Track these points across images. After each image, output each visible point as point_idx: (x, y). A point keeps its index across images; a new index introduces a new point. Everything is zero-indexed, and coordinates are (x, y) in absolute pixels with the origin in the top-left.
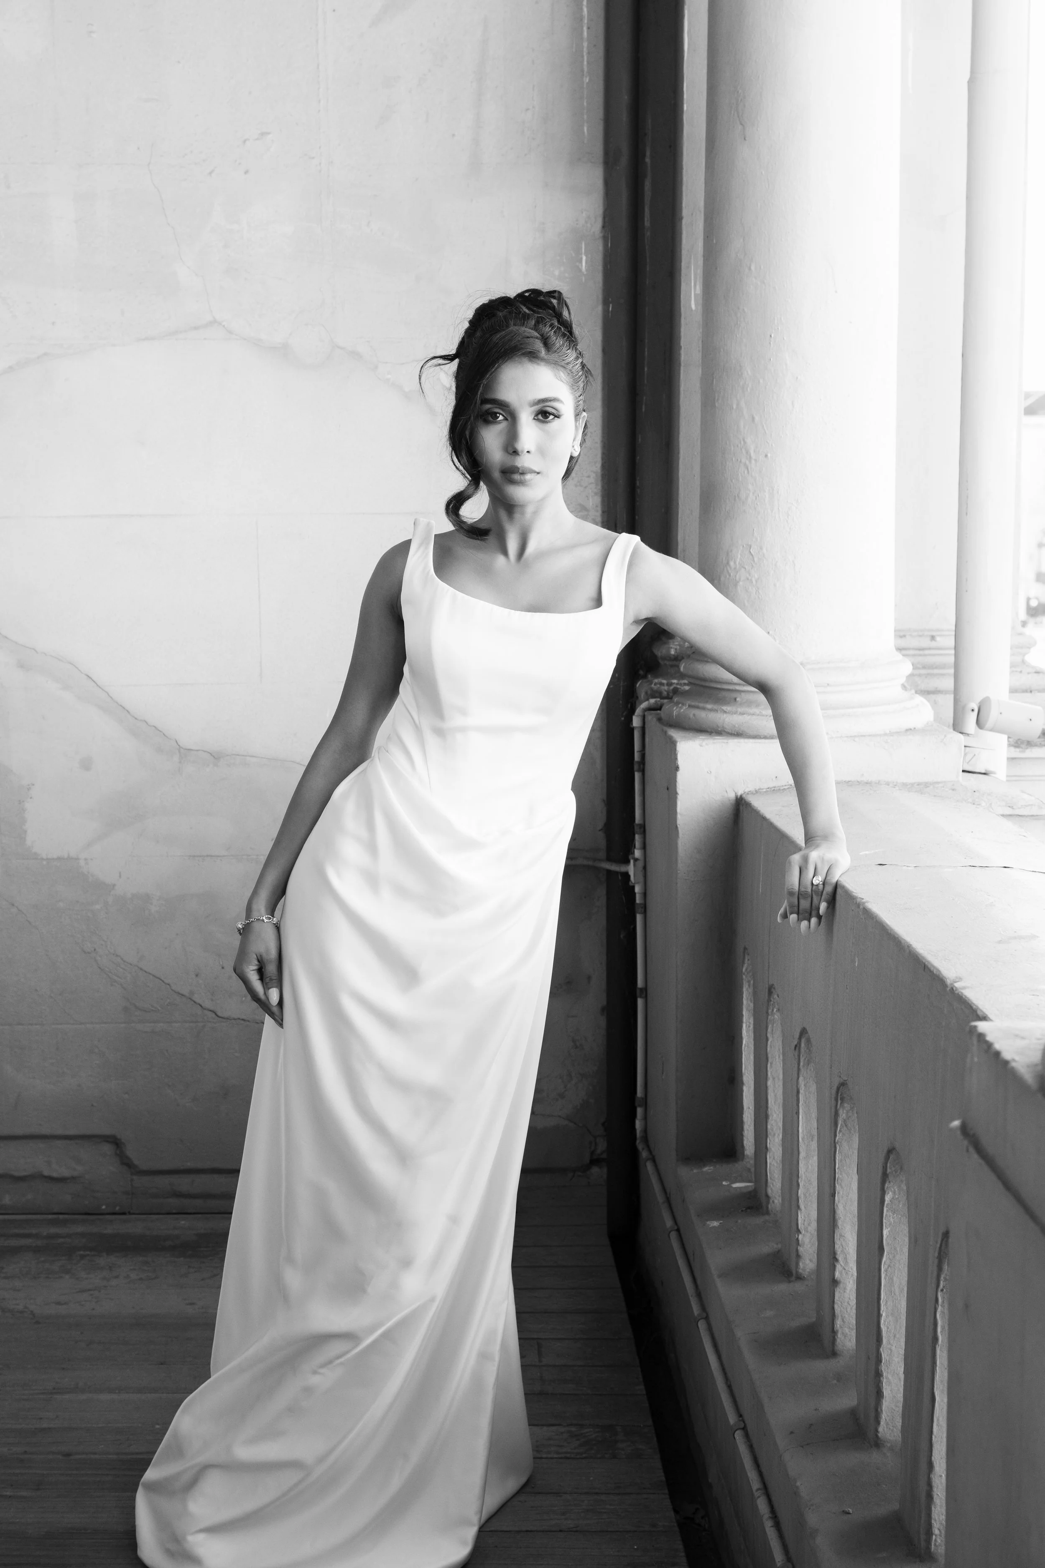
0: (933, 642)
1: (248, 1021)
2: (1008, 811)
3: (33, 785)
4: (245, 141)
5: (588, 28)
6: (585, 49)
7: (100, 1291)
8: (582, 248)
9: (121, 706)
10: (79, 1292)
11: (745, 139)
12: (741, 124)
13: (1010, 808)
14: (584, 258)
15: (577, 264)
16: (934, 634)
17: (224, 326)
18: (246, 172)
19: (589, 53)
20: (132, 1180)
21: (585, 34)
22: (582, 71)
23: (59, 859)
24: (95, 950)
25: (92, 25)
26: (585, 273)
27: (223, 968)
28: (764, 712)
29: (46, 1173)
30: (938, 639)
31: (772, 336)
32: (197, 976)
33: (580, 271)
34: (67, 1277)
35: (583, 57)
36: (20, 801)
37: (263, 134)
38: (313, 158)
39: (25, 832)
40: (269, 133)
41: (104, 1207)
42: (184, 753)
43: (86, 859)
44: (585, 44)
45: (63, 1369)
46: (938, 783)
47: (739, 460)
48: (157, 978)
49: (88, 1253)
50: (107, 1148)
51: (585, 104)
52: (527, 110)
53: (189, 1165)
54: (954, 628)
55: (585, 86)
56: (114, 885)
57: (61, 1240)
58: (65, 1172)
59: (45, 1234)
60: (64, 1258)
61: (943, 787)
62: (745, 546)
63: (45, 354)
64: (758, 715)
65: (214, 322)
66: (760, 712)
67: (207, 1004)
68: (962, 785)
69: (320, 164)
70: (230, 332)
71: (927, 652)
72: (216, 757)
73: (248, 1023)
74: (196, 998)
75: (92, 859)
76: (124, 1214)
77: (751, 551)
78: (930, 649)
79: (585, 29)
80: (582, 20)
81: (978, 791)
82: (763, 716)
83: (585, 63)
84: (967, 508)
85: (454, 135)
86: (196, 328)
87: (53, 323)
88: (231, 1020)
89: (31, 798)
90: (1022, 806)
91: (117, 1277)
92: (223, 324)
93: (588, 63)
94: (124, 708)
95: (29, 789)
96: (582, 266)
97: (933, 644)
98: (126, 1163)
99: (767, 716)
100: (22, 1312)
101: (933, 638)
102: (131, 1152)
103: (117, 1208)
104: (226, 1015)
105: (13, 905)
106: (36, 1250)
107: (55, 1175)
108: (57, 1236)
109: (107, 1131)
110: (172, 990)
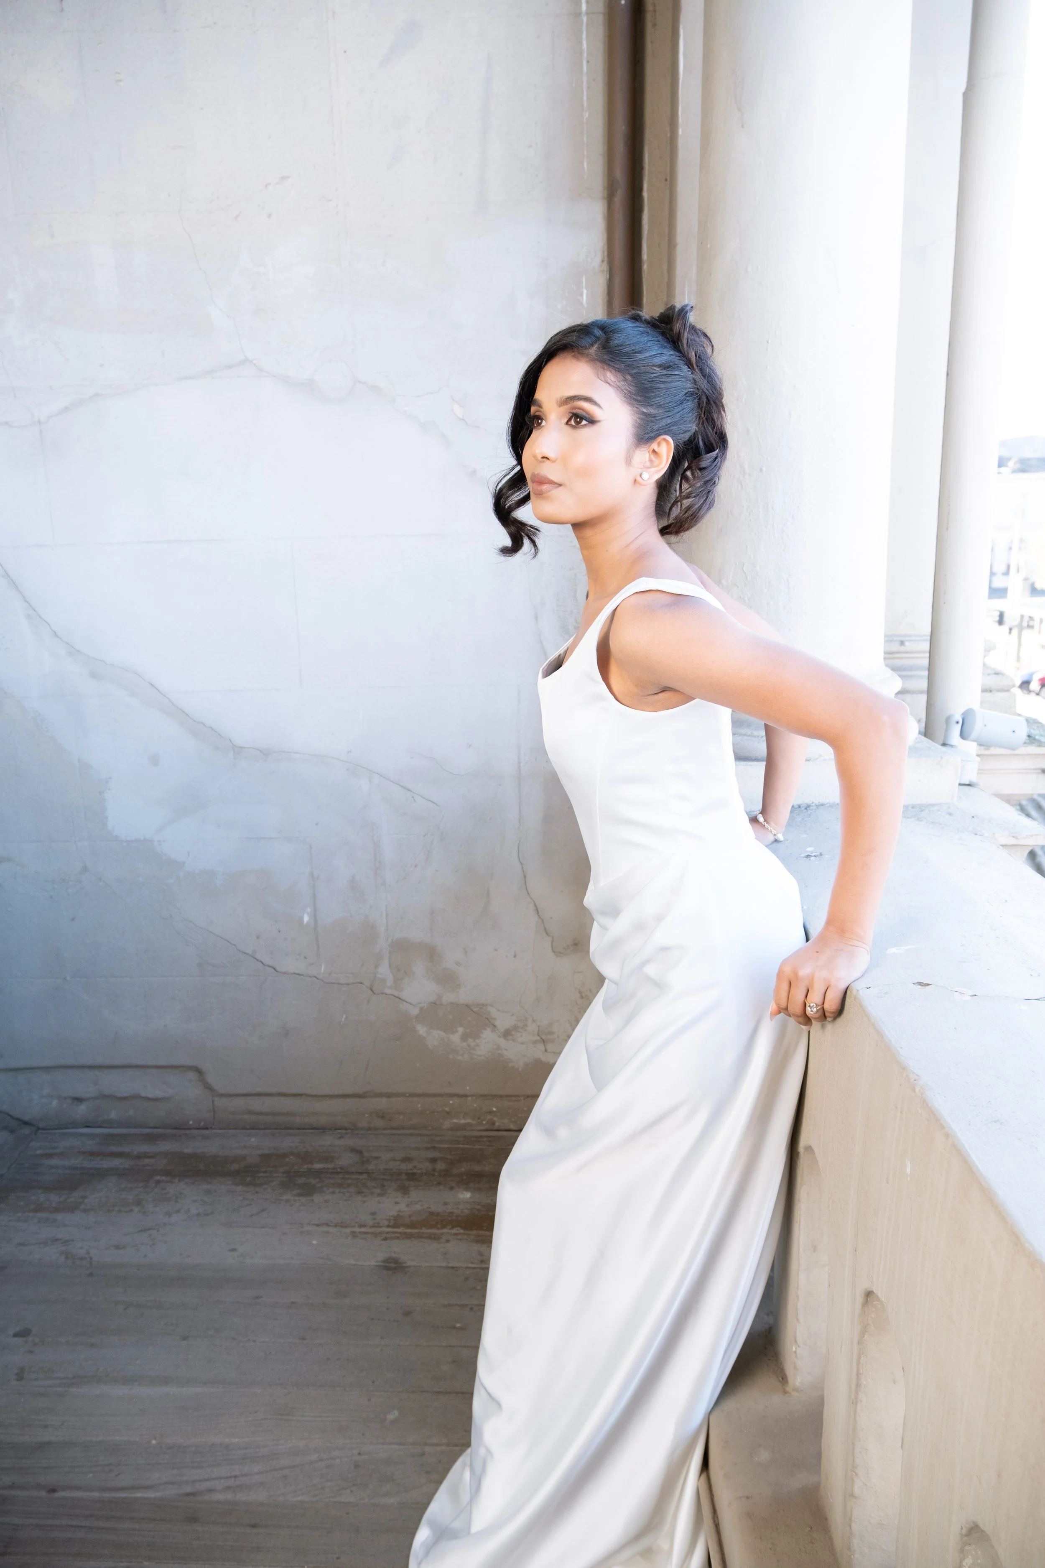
0: (903, 647)
1: (302, 975)
2: (1012, 841)
3: (110, 778)
4: (266, 186)
5: (588, 62)
6: (585, 84)
7: (158, 1231)
8: (583, 282)
9: (181, 709)
10: (141, 1231)
11: (743, 126)
12: (739, 110)
13: (1013, 838)
14: (585, 291)
15: (579, 297)
16: (903, 639)
17: (255, 364)
18: (269, 216)
19: (588, 88)
20: (213, 1101)
21: (585, 68)
22: (582, 106)
23: (136, 840)
24: (171, 917)
25: (119, 73)
26: (586, 306)
27: (279, 931)
28: (756, 733)
29: (143, 1094)
30: (907, 644)
31: (770, 342)
32: (258, 937)
33: (581, 304)
34: (136, 1210)
35: (582, 91)
36: (100, 792)
37: (284, 178)
38: (330, 200)
39: (107, 818)
40: (288, 177)
41: (191, 1122)
42: (238, 750)
43: (159, 841)
44: (585, 79)
45: (92, 1345)
46: (933, 805)
47: (732, 475)
48: (224, 939)
49: (163, 1178)
50: (192, 1075)
51: (585, 139)
52: (530, 147)
53: (259, 1090)
54: (929, 634)
55: (585, 121)
56: (184, 863)
57: (147, 1161)
58: (158, 1094)
59: (135, 1153)
60: (140, 1185)
61: (939, 810)
62: (737, 564)
63: (97, 395)
64: (749, 736)
65: (245, 361)
66: (752, 733)
67: (267, 961)
68: (958, 808)
69: (337, 206)
70: (261, 370)
71: (895, 655)
72: (265, 754)
73: (302, 977)
74: (258, 956)
75: (164, 841)
76: (207, 1128)
77: (744, 568)
78: (899, 653)
79: (585, 63)
80: (581, 53)
81: (976, 816)
82: (755, 736)
83: (585, 98)
84: (948, 523)
85: (461, 174)
86: (230, 367)
87: (102, 365)
88: (288, 974)
89: (109, 789)
90: (1027, 836)
91: (178, 1211)
92: (254, 362)
93: (588, 98)
94: (183, 712)
95: (107, 782)
96: (583, 299)
97: (902, 648)
98: (208, 1087)
99: (758, 737)
100: (82, 1259)
101: (902, 643)
102: (211, 1079)
103: (202, 1124)
104: (284, 970)
105: (100, 879)
106: (121, 1174)
107: (150, 1096)
108: (145, 1156)
109: (189, 1062)
110: (237, 949)
